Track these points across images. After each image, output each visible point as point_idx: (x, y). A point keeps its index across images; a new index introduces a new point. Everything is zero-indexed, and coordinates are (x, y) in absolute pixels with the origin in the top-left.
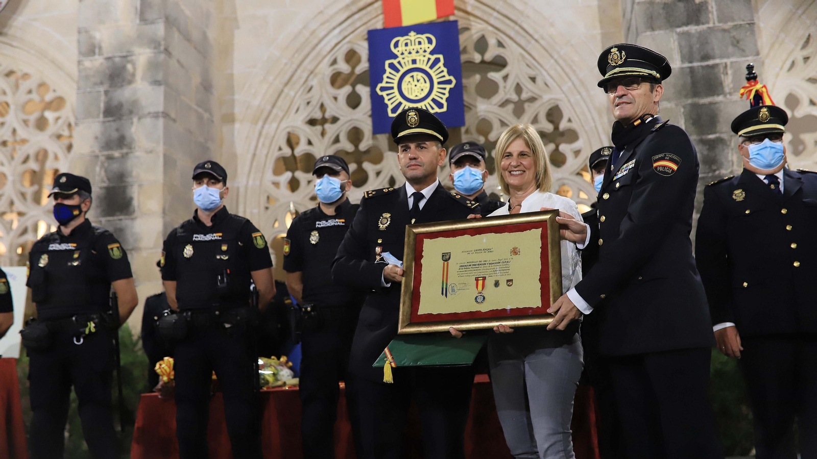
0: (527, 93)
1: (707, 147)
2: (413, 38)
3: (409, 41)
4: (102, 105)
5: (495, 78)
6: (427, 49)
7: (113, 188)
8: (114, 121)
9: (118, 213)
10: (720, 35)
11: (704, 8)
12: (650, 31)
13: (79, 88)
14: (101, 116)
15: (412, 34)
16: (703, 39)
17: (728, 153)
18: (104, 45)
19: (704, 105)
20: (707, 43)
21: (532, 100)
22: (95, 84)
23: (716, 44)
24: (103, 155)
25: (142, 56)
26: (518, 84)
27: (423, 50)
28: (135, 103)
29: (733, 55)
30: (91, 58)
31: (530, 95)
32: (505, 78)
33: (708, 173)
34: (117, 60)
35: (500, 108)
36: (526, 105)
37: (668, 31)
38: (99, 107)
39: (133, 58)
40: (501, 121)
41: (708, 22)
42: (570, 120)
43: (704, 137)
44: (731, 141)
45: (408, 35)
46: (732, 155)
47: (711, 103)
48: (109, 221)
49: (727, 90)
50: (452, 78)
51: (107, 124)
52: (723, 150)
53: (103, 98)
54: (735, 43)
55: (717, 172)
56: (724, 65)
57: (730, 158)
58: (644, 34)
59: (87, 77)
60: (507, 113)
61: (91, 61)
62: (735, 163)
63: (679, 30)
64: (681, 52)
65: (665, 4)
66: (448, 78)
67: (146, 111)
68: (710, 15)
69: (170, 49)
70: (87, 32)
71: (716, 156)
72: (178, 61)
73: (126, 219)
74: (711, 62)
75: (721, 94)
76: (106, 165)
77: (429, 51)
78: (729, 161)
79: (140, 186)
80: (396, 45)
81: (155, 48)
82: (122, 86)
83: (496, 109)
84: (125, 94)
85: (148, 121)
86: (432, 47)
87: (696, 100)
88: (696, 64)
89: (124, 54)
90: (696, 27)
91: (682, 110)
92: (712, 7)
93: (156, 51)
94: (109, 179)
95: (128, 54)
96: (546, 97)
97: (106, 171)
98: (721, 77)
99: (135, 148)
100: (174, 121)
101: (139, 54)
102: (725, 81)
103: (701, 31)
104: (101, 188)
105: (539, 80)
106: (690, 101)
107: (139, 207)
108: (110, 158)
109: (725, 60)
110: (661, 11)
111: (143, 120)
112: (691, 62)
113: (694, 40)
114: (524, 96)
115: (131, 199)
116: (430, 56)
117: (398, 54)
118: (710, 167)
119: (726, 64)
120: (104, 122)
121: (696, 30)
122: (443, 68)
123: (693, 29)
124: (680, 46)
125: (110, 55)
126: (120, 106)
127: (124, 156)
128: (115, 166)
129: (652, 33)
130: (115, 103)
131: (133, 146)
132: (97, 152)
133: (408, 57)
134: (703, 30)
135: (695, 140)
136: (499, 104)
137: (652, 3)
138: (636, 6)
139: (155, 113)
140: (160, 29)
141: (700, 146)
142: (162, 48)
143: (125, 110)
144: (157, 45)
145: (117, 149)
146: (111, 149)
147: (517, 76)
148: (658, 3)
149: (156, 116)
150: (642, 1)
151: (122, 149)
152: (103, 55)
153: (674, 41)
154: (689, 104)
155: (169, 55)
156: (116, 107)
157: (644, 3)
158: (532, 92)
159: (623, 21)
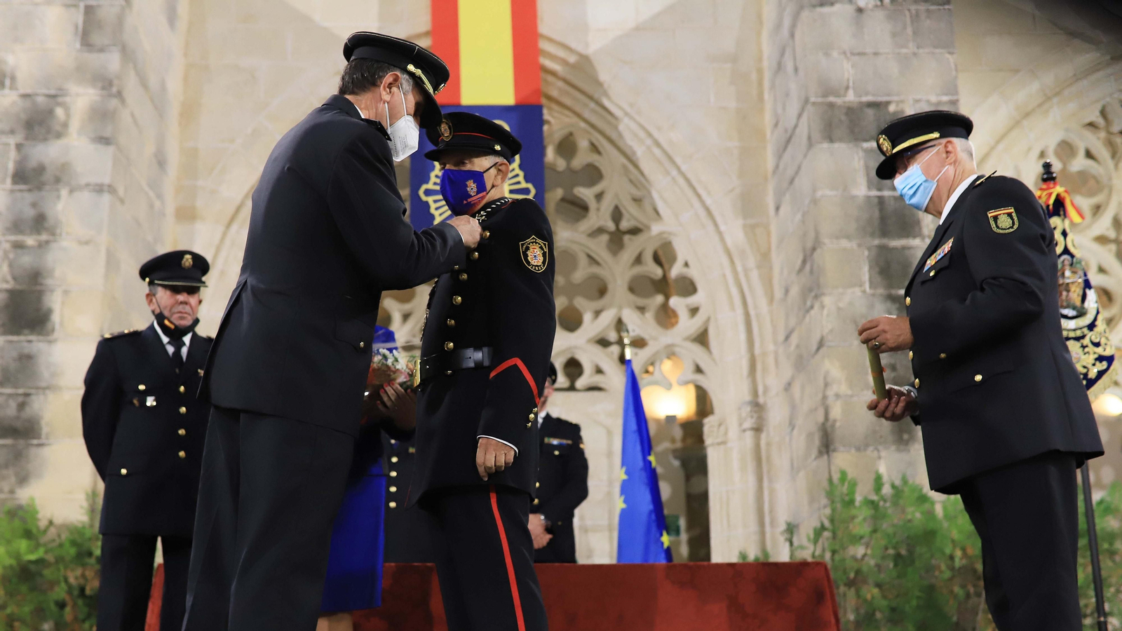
0: (629, 221)
4: (11, 166)
5: (583, 194)
7: (21, 292)
8: (30, 190)
9: (26, 331)
12: (828, 143)
14: (9, 181)
18: (20, 76)
19: (895, 249)
21: (635, 231)
24: (7, 241)
25: (82, 98)
26: (617, 207)
28: (65, 167)
31: (633, 223)
32: (599, 197)
34: (40, 99)
35: (590, 239)
36: (626, 238)
37: (851, 145)
38: (7, 168)
39: (68, 99)
40: (589, 256)
42: (686, 265)
43: (893, 292)
47: (904, 248)
48: (11, 342)
50: (530, 185)
51: (19, 195)
53: (13, 154)
58: (820, 145)
60: (599, 246)
63: (864, 147)
64: (866, 176)
65: (849, 108)
66: (524, 185)
67: (83, 181)
69: (125, 94)
72: (133, 115)
73: (39, 341)
75: (918, 237)
76: (11, 256)
79: (66, 292)
81: (103, 88)
82: (45, 139)
83: (584, 239)
84: (48, 153)
85: (86, 196)
87: (885, 241)
88: (886, 193)
89: (53, 92)
91: (866, 253)
93: (104, 92)
94: (14, 278)
95: (59, 93)
96: (656, 229)
97: (11, 266)
99: (61, 235)
100: (122, 201)
101: (78, 95)
105: (647, 204)
106: (877, 242)
107: (62, 323)
108: (18, 246)
110: (843, 118)
111: (77, 194)
112: (879, 190)
114: (625, 225)
115: (49, 312)
120: (12, 191)
122: (518, 171)
124: (867, 167)
125: (29, 91)
126: (41, 169)
127: (42, 246)
128: (26, 260)
129: (831, 145)
130: (32, 163)
131: (58, 231)
135: (881, 295)
136: (590, 231)
137: (831, 106)
138: (809, 108)
139: (97, 185)
140: (112, 62)
141: (889, 304)
142: (114, 90)
143: (48, 176)
144: (107, 84)
145: (31, 234)
146: (21, 232)
147: (617, 195)
148: (840, 106)
149: (99, 189)
150: (820, 100)
151: (38, 232)
152: (17, 89)
153: (859, 159)
154: (876, 246)
155: (123, 101)
156: (34, 170)
157: (822, 103)
158: (636, 219)
159: (772, 133)
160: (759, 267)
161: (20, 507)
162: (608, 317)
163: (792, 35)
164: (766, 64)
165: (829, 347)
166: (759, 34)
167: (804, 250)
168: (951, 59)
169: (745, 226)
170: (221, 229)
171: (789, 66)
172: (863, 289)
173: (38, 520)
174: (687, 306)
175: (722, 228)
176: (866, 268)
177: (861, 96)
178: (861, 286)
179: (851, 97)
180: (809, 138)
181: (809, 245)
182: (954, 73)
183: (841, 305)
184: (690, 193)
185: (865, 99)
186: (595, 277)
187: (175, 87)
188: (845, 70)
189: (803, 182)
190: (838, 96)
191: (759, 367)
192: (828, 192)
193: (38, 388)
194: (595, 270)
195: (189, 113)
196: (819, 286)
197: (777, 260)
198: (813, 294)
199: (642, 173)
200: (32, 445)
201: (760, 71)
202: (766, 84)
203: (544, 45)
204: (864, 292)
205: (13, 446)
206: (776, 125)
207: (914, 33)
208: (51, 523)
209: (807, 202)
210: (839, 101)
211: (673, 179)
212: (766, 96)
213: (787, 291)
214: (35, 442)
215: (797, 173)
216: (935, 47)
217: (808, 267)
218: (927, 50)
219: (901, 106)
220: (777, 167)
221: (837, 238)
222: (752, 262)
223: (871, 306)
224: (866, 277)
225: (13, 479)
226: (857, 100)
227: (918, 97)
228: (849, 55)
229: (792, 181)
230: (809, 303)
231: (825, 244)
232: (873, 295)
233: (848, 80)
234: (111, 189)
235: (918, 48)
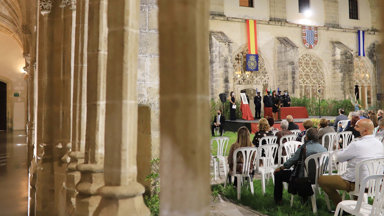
4: (224, 65)
12: (289, 65)
16: (294, 67)
18: (224, 55)
22: (223, 62)
28: (229, 66)
47: (294, 76)
48: (225, 83)
51: (225, 68)
54: (297, 68)
61: (222, 58)
68: (295, 64)
70: (221, 53)
73: (228, 83)
75: (295, 74)
79: (230, 78)
82: (227, 62)
85: (231, 69)
88: (293, 70)
89: (227, 57)
91: (291, 76)
94: (225, 77)
98: (295, 72)
101: (229, 58)
107: (230, 82)
108: (226, 74)
109: (296, 70)
115: (229, 80)
123: (293, 66)
124: (292, 68)
125: (225, 57)
127: (228, 74)
128: (226, 75)
130: (226, 65)
131: (229, 72)
132: (223, 73)
135: (292, 80)
137: (289, 62)
143: (227, 67)
146: (226, 72)
162: (260, 76)
174: (267, 75)
176: (291, 78)
179: (291, 61)
183: (289, 81)
191: (274, 82)
192: (289, 70)
193: (228, 88)
201: (275, 50)
211: (267, 62)
212: (276, 53)
219: (294, 62)
220: (278, 62)
227: (296, 61)
231: (288, 75)
233: (291, 59)
235: (296, 56)
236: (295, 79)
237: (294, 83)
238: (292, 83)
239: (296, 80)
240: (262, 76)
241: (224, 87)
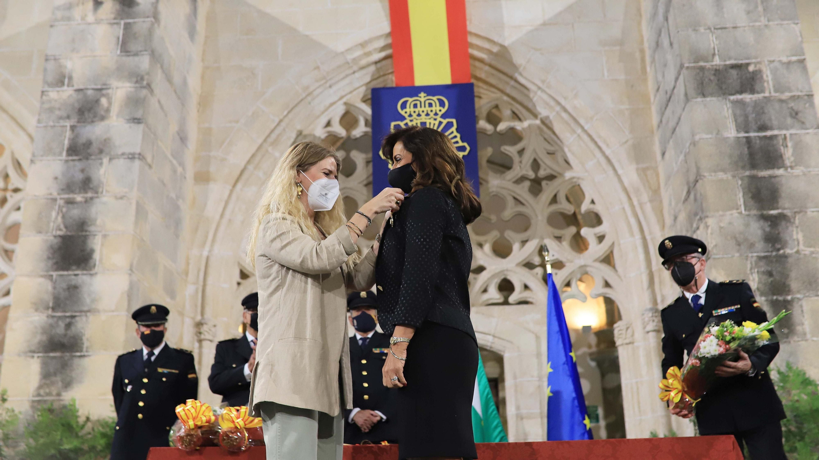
0: (545, 170)
1: (769, 223)
2: (422, 100)
3: (418, 103)
4: (66, 142)
5: (509, 151)
6: (438, 112)
7: (70, 237)
8: (80, 160)
9: (74, 267)
10: (777, 106)
11: (759, 76)
12: (701, 98)
13: (39, 121)
14: (64, 153)
15: (422, 95)
16: (760, 108)
17: (793, 231)
18: (75, 76)
19: (763, 178)
20: (763, 113)
21: (551, 177)
22: (61, 118)
23: (773, 114)
24: (61, 199)
25: (121, 90)
26: (535, 160)
27: (434, 112)
28: (107, 141)
29: (792, 127)
30: (58, 89)
31: (549, 172)
32: (521, 152)
33: (772, 252)
34: (90, 92)
35: (515, 185)
36: (544, 183)
37: (720, 98)
38: (64, 144)
40: (515, 198)
41: (763, 91)
42: (593, 202)
43: (765, 212)
44: (795, 219)
45: (417, 96)
46: (797, 233)
47: (771, 177)
48: (61, 276)
49: (788, 163)
50: (465, 144)
51: (71, 163)
52: (787, 228)
53: (68, 134)
54: (794, 114)
55: (781, 252)
56: (783, 137)
57: (795, 237)
58: (695, 100)
59: (51, 110)
60: (523, 191)
61: (58, 91)
62: (801, 242)
63: (732, 98)
64: (736, 121)
65: (716, 70)
66: (461, 144)
67: (120, 151)
68: (766, 84)
69: (153, 86)
70: (55, 59)
71: (779, 234)
72: (159, 102)
73: (84, 275)
74: (769, 133)
75: (782, 167)
76: (64, 210)
77: (440, 114)
78: (794, 240)
79: (105, 236)
80: (404, 106)
81: (137, 82)
82: (93, 122)
83: (510, 186)
84: (95, 131)
85: (121, 163)
86: (444, 110)
87: (754, 172)
88: (752, 134)
89: (99, 87)
90: (751, 96)
91: (740, 182)
92: (767, 76)
93: (137, 85)
94: (66, 227)
95: (104, 87)
96: (568, 175)
97: (63, 217)
98: (780, 149)
99: (102, 192)
100: (150, 166)
101: (117, 88)
102: (785, 154)
103: (756, 100)
104: (55, 237)
105: (559, 155)
106: (747, 173)
107: (101, 260)
108: (71, 202)
109: (784, 132)
110: (712, 78)
111: (115, 161)
112: (747, 132)
113: (750, 109)
115: (92, 251)
116: (442, 120)
117: (406, 116)
118: (773, 246)
119: (785, 135)
120: (67, 161)
121: (751, 98)
122: (455, 133)
123: (747, 97)
124: (735, 115)
125: (81, 87)
126: (89, 144)
127: (87, 201)
128: (75, 212)
129: (704, 99)
130: (82, 140)
131: (100, 190)
132: (55, 194)
133: (417, 119)
134: (759, 99)
135: (755, 215)
136: (514, 180)
137: (702, 69)
138: (684, 71)
139: (130, 154)
140: (144, 62)
141: (762, 222)
142: (145, 83)
143: (94, 148)
144: (140, 80)
145: (80, 193)
146: (73, 192)
147: (535, 151)
148: (709, 68)
149: (132, 157)
150: (692, 65)
151: (86, 192)
152: (73, 86)
153: (728, 109)
154: (747, 176)
155: (152, 91)
156: (84, 145)
157: (694, 68)
158: (551, 169)
159: (655, 96)
160: (651, 201)
161: (65, 407)
162: (532, 246)
163: (666, 19)
164: (646, 45)
165: (714, 259)
166: (639, 23)
167: (688, 183)
168: (797, 28)
169: (637, 169)
170: (229, 187)
171: (666, 43)
172: (739, 211)
173: (77, 417)
174: (595, 234)
175: (620, 172)
176: (741, 195)
177: (725, 61)
178: (737, 209)
179: (717, 61)
180: (686, 94)
181: (692, 178)
182: (800, 39)
183: (722, 225)
184: (592, 146)
185: (728, 63)
186: (520, 215)
187: (194, 83)
188: (710, 42)
189: (684, 130)
190: (707, 62)
191: (656, 280)
192: (705, 136)
193: (81, 312)
194: (520, 209)
195: (205, 102)
196: (703, 211)
197: (666, 195)
198: (698, 217)
199: (554, 133)
200: (75, 356)
201: (642, 51)
202: (648, 60)
203: (471, 40)
204: (741, 213)
205: (61, 357)
206: (658, 90)
207: (764, 10)
208: (88, 419)
209: (688, 145)
210: (708, 65)
211: (579, 136)
212: (648, 69)
213: (676, 218)
214: (78, 354)
215: (677, 124)
216: (782, 20)
217: (692, 196)
218: (776, 23)
219: (758, 66)
220: (661, 121)
221: (715, 172)
222: (645, 197)
223: (747, 225)
224: (741, 202)
225: (60, 384)
226: (722, 63)
227: (772, 59)
228: (713, 29)
229: (674, 130)
230: (695, 226)
231: (704, 176)
232: (748, 215)
233: (714, 48)
234: (141, 157)
235: (769, 21)
236: (785, 206)
237: (773, 239)
238: (760, 245)
239: (802, 211)
240: (550, 243)
241: (38, 306)
